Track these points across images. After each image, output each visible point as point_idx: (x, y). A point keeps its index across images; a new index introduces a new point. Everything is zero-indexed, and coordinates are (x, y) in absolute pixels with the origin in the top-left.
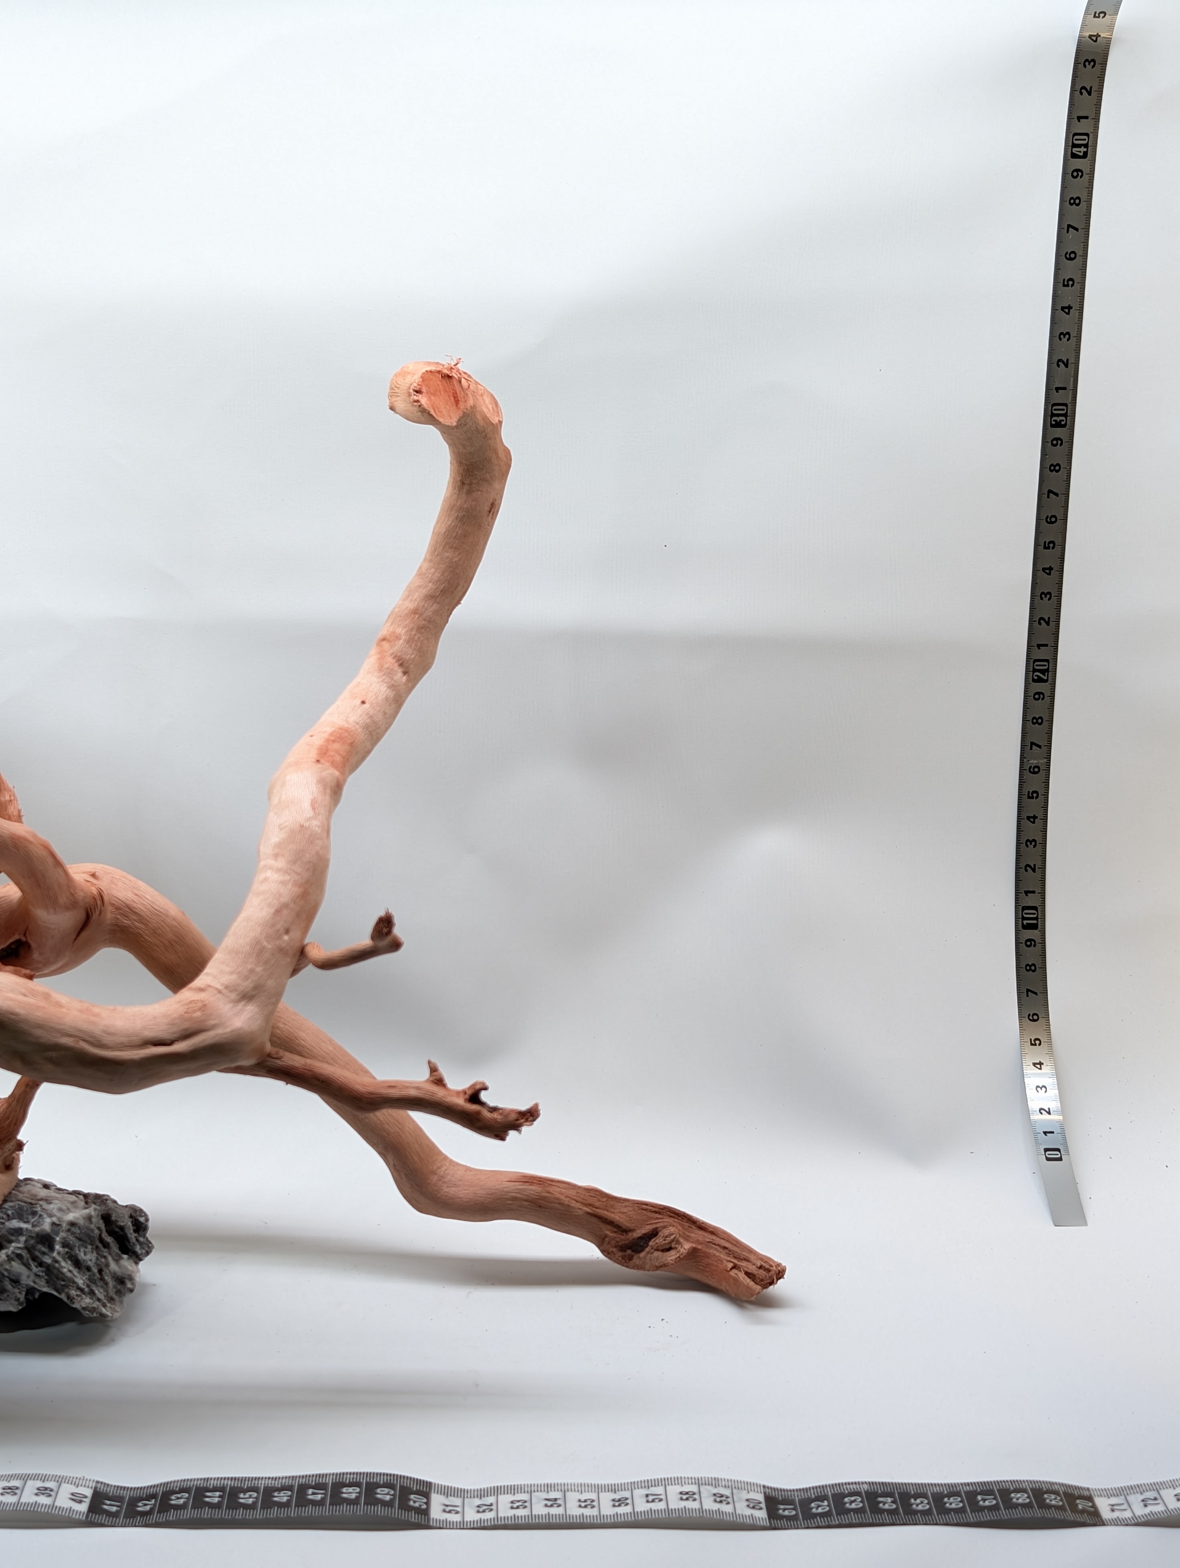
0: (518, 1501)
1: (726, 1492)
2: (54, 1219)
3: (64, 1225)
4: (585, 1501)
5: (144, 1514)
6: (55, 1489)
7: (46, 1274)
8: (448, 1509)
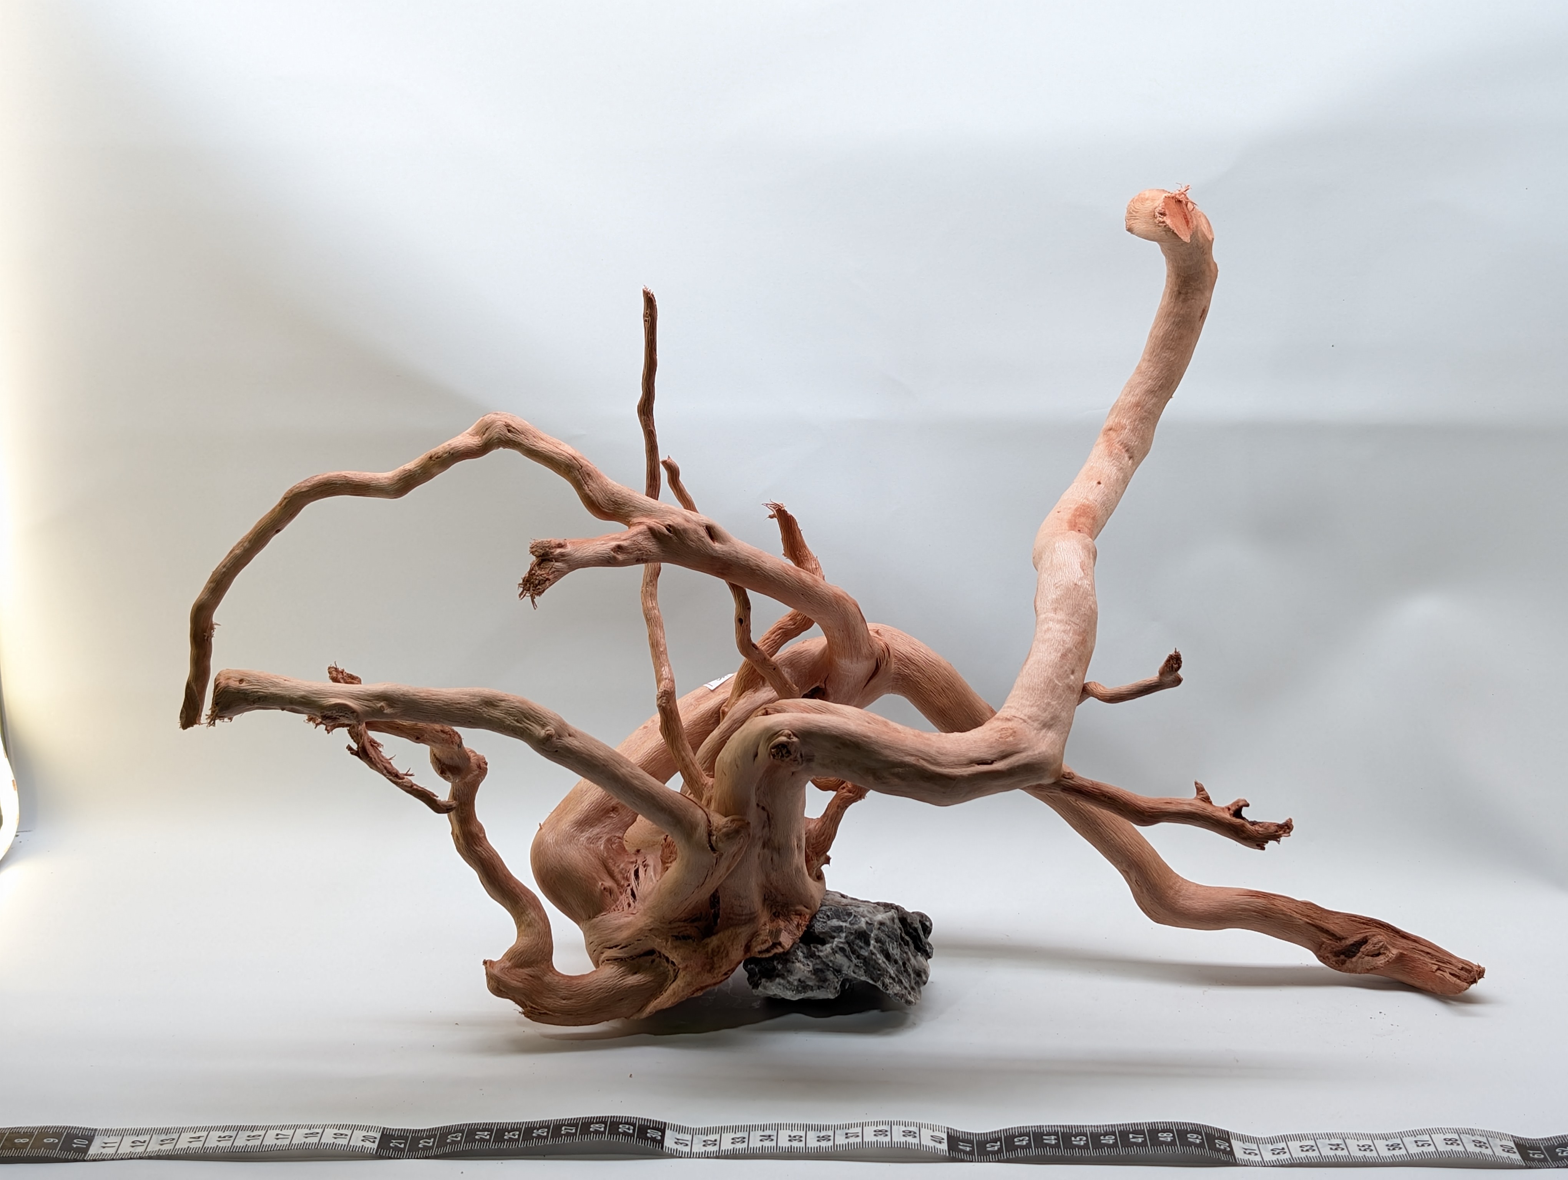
0: (1307, 1146)
1: (1484, 1140)
2: (867, 919)
3: (876, 924)
4: (1363, 1146)
5: (993, 1153)
6: (918, 1133)
7: (864, 965)
8: (1247, 1152)
